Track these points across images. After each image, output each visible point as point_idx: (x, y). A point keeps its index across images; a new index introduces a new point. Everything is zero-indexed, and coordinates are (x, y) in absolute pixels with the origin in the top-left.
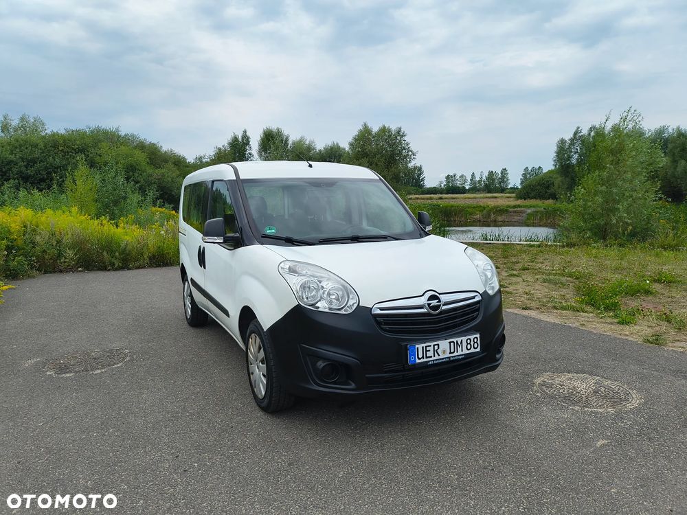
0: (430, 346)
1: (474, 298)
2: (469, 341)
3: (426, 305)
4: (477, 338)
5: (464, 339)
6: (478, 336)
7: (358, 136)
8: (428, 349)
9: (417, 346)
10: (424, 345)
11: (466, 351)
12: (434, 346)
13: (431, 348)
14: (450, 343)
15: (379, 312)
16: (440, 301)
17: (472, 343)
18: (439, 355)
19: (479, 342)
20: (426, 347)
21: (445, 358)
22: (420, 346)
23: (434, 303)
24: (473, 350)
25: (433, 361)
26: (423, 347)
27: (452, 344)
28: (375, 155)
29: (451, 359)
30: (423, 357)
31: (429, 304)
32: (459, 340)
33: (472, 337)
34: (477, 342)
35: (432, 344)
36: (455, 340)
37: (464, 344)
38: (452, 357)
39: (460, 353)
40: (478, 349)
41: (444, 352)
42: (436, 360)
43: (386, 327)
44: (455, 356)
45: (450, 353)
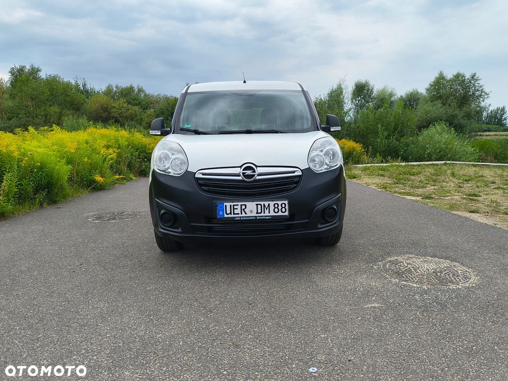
0: (238, 205)
1: (294, 172)
2: (276, 206)
3: (241, 173)
4: (285, 204)
5: (272, 203)
6: (286, 202)
7: (434, 82)
8: (235, 207)
9: (225, 204)
10: (232, 204)
11: (272, 213)
12: (241, 205)
13: (239, 207)
14: (257, 205)
15: (201, 176)
16: (254, 172)
17: (280, 208)
18: (246, 214)
19: (287, 207)
20: (234, 205)
21: (252, 217)
22: (228, 204)
23: (249, 172)
24: (280, 214)
25: (240, 217)
26: (231, 205)
27: (259, 206)
28: (448, 97)
29: (258, 218)
30: (231, 213)
31: (243, 174)
32: (266, 203)
33: (280, 203)
34: (285, 207)
35: (240, 204)
36: (262, 203)
37: (272, 208)
38: (259, 216)
39: (267, 213)
40: (287, 213)
41: (251, 212)
42: (244, 217)
43: (206, 188)
44: (262, 216)
45: (257, 213)
